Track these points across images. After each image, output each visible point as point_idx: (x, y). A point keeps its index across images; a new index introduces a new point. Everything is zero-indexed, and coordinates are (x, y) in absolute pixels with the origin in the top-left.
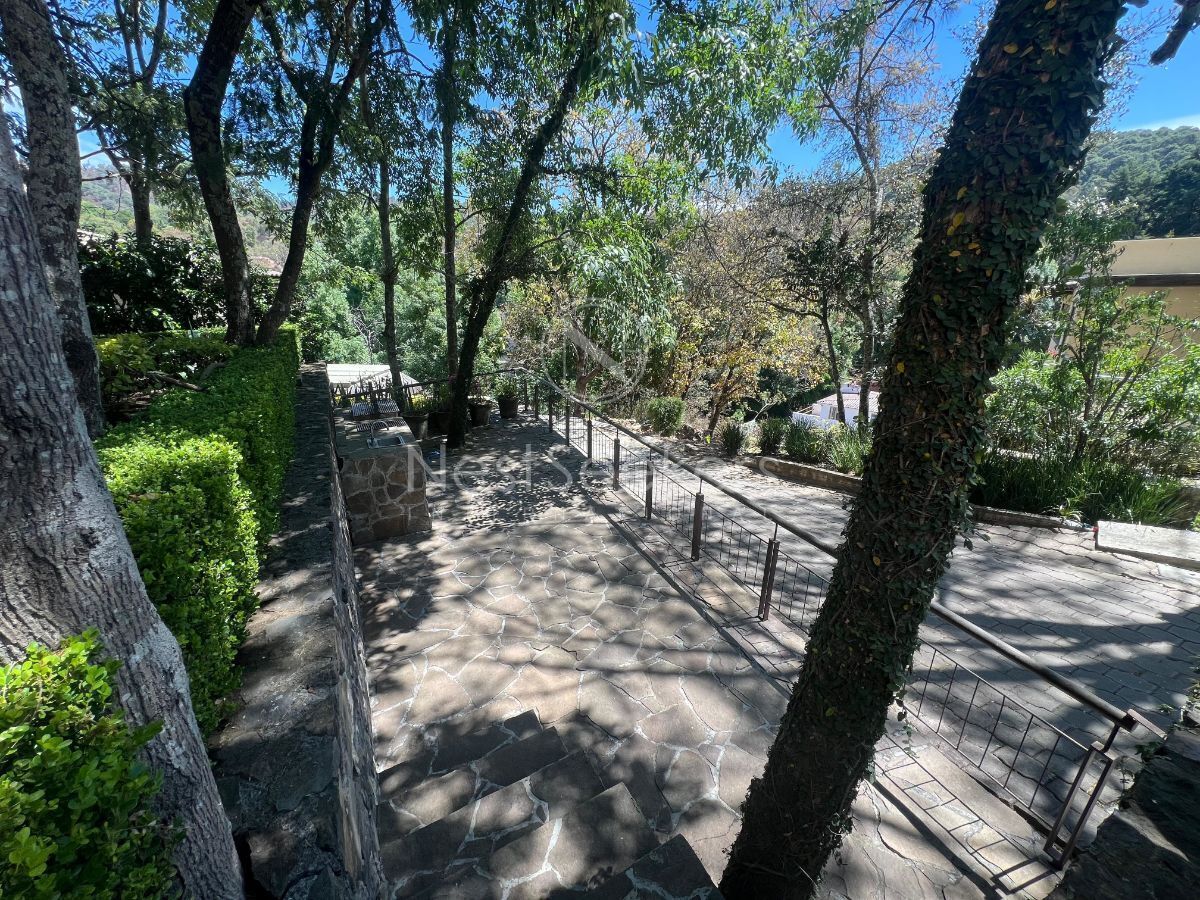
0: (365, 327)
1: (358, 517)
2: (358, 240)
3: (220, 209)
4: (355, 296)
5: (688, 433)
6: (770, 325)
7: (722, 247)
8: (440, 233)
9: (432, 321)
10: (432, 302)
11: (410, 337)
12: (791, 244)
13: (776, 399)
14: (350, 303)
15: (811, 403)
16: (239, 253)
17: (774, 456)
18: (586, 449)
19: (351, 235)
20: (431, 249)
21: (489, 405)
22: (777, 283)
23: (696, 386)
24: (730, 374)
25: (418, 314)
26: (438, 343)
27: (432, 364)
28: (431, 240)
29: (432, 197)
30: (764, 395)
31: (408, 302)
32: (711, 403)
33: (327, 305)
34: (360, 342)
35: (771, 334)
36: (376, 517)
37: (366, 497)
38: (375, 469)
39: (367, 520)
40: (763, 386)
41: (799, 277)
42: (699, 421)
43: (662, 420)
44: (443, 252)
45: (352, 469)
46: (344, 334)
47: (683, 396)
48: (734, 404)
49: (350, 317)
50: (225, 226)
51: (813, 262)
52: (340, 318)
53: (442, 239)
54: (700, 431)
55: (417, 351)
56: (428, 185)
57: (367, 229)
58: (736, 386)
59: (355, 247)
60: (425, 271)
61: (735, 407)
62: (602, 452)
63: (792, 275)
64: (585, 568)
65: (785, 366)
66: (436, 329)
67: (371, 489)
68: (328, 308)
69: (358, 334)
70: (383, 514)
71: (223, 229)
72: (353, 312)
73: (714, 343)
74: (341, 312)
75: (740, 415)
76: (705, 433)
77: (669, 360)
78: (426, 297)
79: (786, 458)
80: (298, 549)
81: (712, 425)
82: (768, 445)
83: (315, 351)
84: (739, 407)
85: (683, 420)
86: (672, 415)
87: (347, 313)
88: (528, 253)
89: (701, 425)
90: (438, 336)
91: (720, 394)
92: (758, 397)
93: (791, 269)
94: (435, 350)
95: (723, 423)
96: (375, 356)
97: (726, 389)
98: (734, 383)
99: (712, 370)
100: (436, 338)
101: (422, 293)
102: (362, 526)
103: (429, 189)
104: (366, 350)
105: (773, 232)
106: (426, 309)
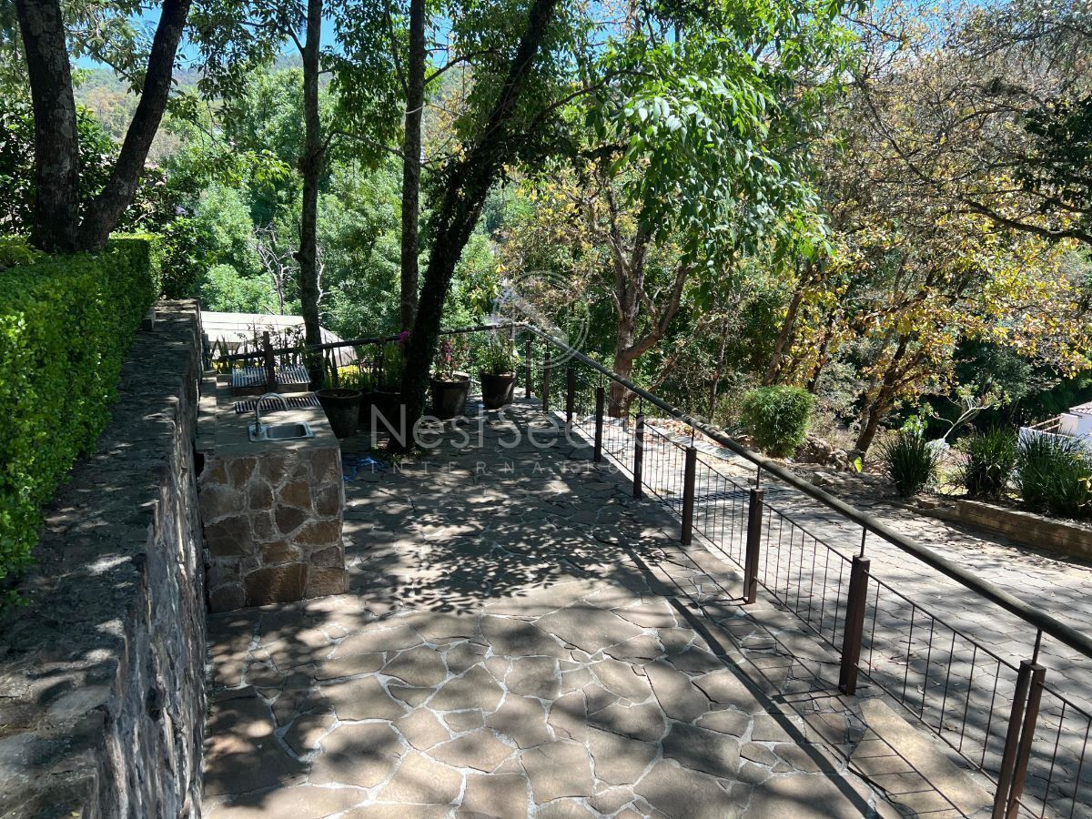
0: (275, 260)
1: (221, 560)
2: (273, 123)
3: (40, 26)
4: (264, 209)
5: (819, 456)
6: (985, 262)
7: (897, 112)
8: (400, 95)
9: (381, 250)
10: (380, 220)
11: (343, 276)
12: (1030, 105)
13: (991, 400)
14: (256, 222)
15: (1056, 414)
16: (63, 96)
17: (997, 502)
18: (631, 466)
19: (264, 116)
20: (384, 122)
21: (464, 385)
22: (1003, 180)
23: (832, 373)
24: (900, 353)
25: (359, 240)
26: (390, 288)
27: (378, 321)
28: (383, 106)
29: (391, 35)
30: (965, 392)
31: (346, 219)
32: (861, 402)
33: (219, 223)
34: (266, 284)
35: (985, 277)
36: (253, 565)
37: (237, 526)
38: (256, 477)
39: (236, 569)
40: (964, 375)
41: (1048, 165)
42: (839, 436)
43: (770, 426)
44: (403, 126)
45: (218, 475)
46: (244, 271)
47: (811, 387)
48: (906, 404)
49: (252, 243)
50: (46, 52)
51: (1077, 138)
52: (238, 244)
53: (402, 105)
54: (840, 452)
55: (354, 300)
56: (386, 16)
57: (290, 106)
58: (912, 372)
59: (270, 133)
60: (372, 158)
61: (907, 410)
62: (661, 475)
63: (1034, 162)
64: (594, 714)
65: (1011, 335)
66: (387, 264)
67: (247, 513)
68: (220, 229)
69: (265, 270)
70: (266, 560)
71: (41, 57)
72: (259, 235)
73: (870, 296)
74: (240, 235)
75: (915, 425)
76: (851, 456)
77: (787, 321)
78: (372, 212)
79: (1021, 507)
80: (68, 603)
81: (863, 444)
82: (981, 480)
83: (186, 283)
84: (915, 411)
85: (808, 432)
86: (789, 418)
87: (249, 237)
88: (543, 116)
89: (841, 442)
90: (391, 275)
91: (878, 386)
92: (954, 395)
93: (1032, 152)
94: (383, 299)
95: (885, 440)
96: (288, 306)
97: (890, 377)
98: (908, 368)
99: (865, 345)
100: (383, 279)
101: (367, 206)
102: (229, 578)
103: (386, 22)
104: (275, 297)
105: (995, 88)
106: (374, 230)
